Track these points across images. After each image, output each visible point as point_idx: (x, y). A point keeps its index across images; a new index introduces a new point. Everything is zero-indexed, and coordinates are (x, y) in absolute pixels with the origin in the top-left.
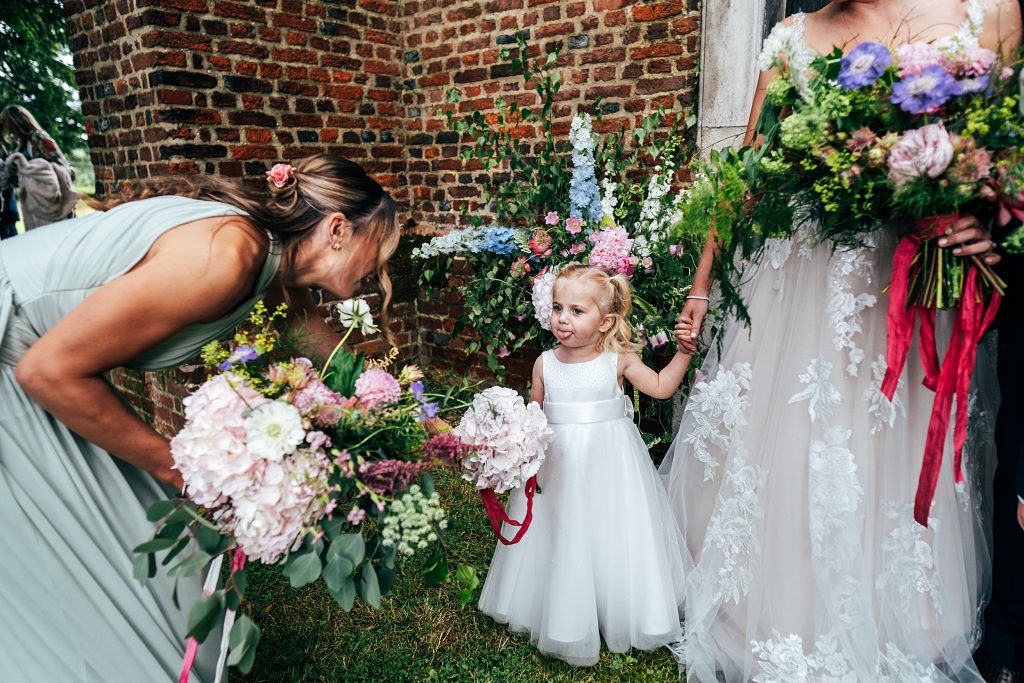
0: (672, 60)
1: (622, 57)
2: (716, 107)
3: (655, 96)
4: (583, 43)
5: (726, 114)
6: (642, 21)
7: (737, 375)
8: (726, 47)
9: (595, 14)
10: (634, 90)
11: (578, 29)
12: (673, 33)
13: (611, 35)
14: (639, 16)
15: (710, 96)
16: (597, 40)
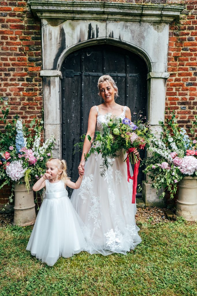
0: (35, 107)
1: (20, 104)
2: (49, 119)
3: (30, 115)
4: (6, 99)
5: (52, 121)
6: (25, 96)
7: (90, 177)
8: (50, 105)
9: (10, 92)
10: (24, 113)
11: (5, 95)
12: (35, 100)
13: (16, 98)
14: (25, 95)
15: (47, 117)
16: (11, 99)
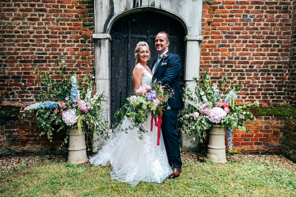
0: (88, 64)
1: (75, 62)
2: (99, 75)
3: (84, 71)
4: (64, 58)
5: (102, 76)
8: (101, 63)
9: (67, 52)
11: (62, 54)
12: (88, 59)
13: (72, 57)
14: (79, 54)
15: (98, 73)
16: (68, 57)
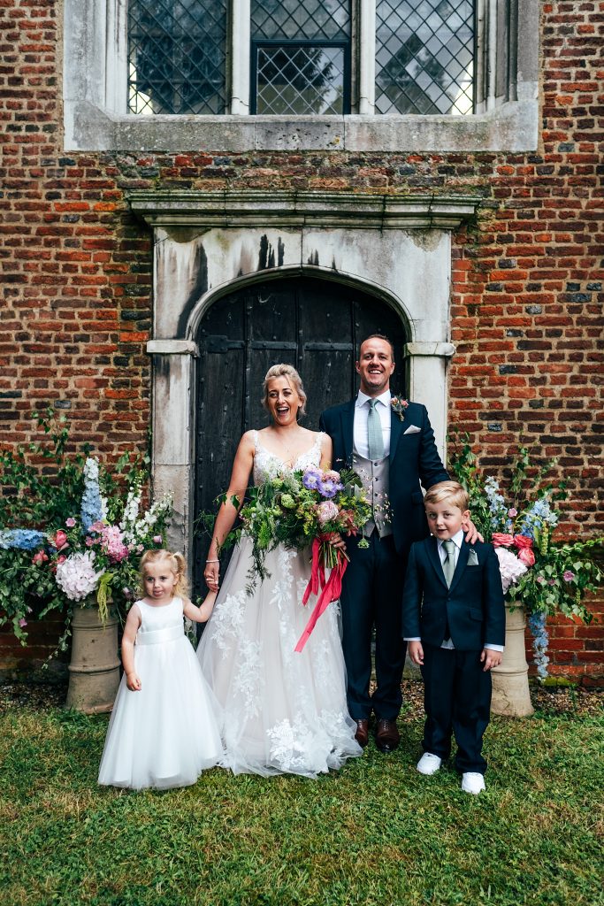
0: (132, 424)
1: (97, 417)
2: (163, 454)
3: (121, 443)
4: (66, 406)
5: (170, 458)
6: (111, 398)
7: (238, 597)
8: (168, 421)
9: (76, 389)
10: (105, 438)
11: (63, 397)
12: (133, 408)
13: (89, 403)
14: (108, 395)
15: (159, 447)
16: (77, 405)
